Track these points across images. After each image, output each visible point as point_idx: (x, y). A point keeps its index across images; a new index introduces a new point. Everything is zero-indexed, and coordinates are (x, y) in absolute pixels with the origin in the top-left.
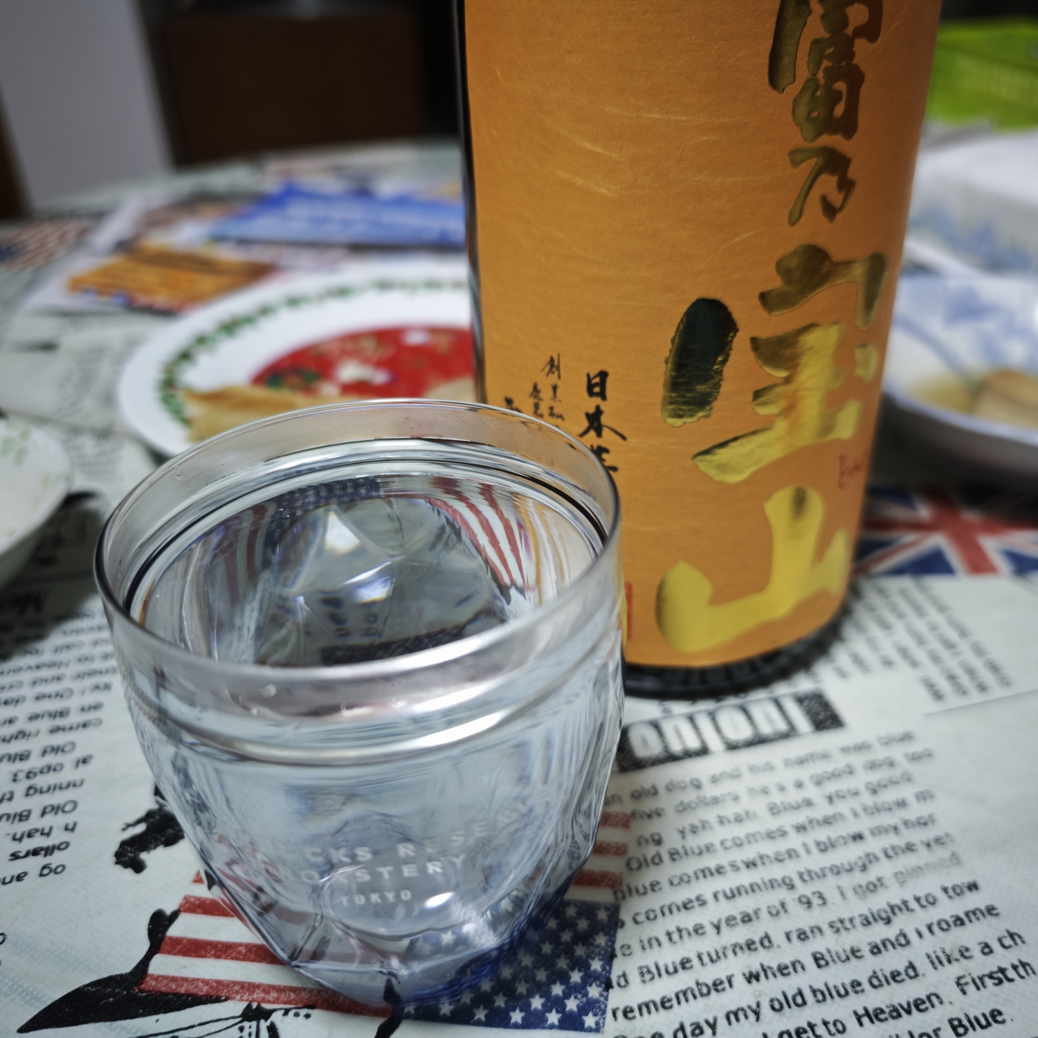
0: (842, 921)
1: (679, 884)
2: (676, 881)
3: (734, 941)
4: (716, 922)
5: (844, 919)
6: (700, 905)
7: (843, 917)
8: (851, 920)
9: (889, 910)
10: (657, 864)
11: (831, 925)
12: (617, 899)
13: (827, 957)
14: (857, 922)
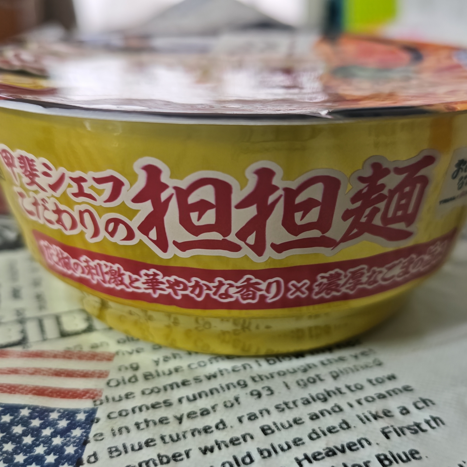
0: (286, 404)
1: (150, 393)
2: (147, 392)
3: (193, 427)
4: (179, 416)
5: (288, 402)
6: (166, 406)
7: (287, 401)
8: (294, 403)
9: (325, 394)
10: (134, 382)
11: (277, 407)
12: (95, 405)
13: (273, 427)
14: (299, 403)
